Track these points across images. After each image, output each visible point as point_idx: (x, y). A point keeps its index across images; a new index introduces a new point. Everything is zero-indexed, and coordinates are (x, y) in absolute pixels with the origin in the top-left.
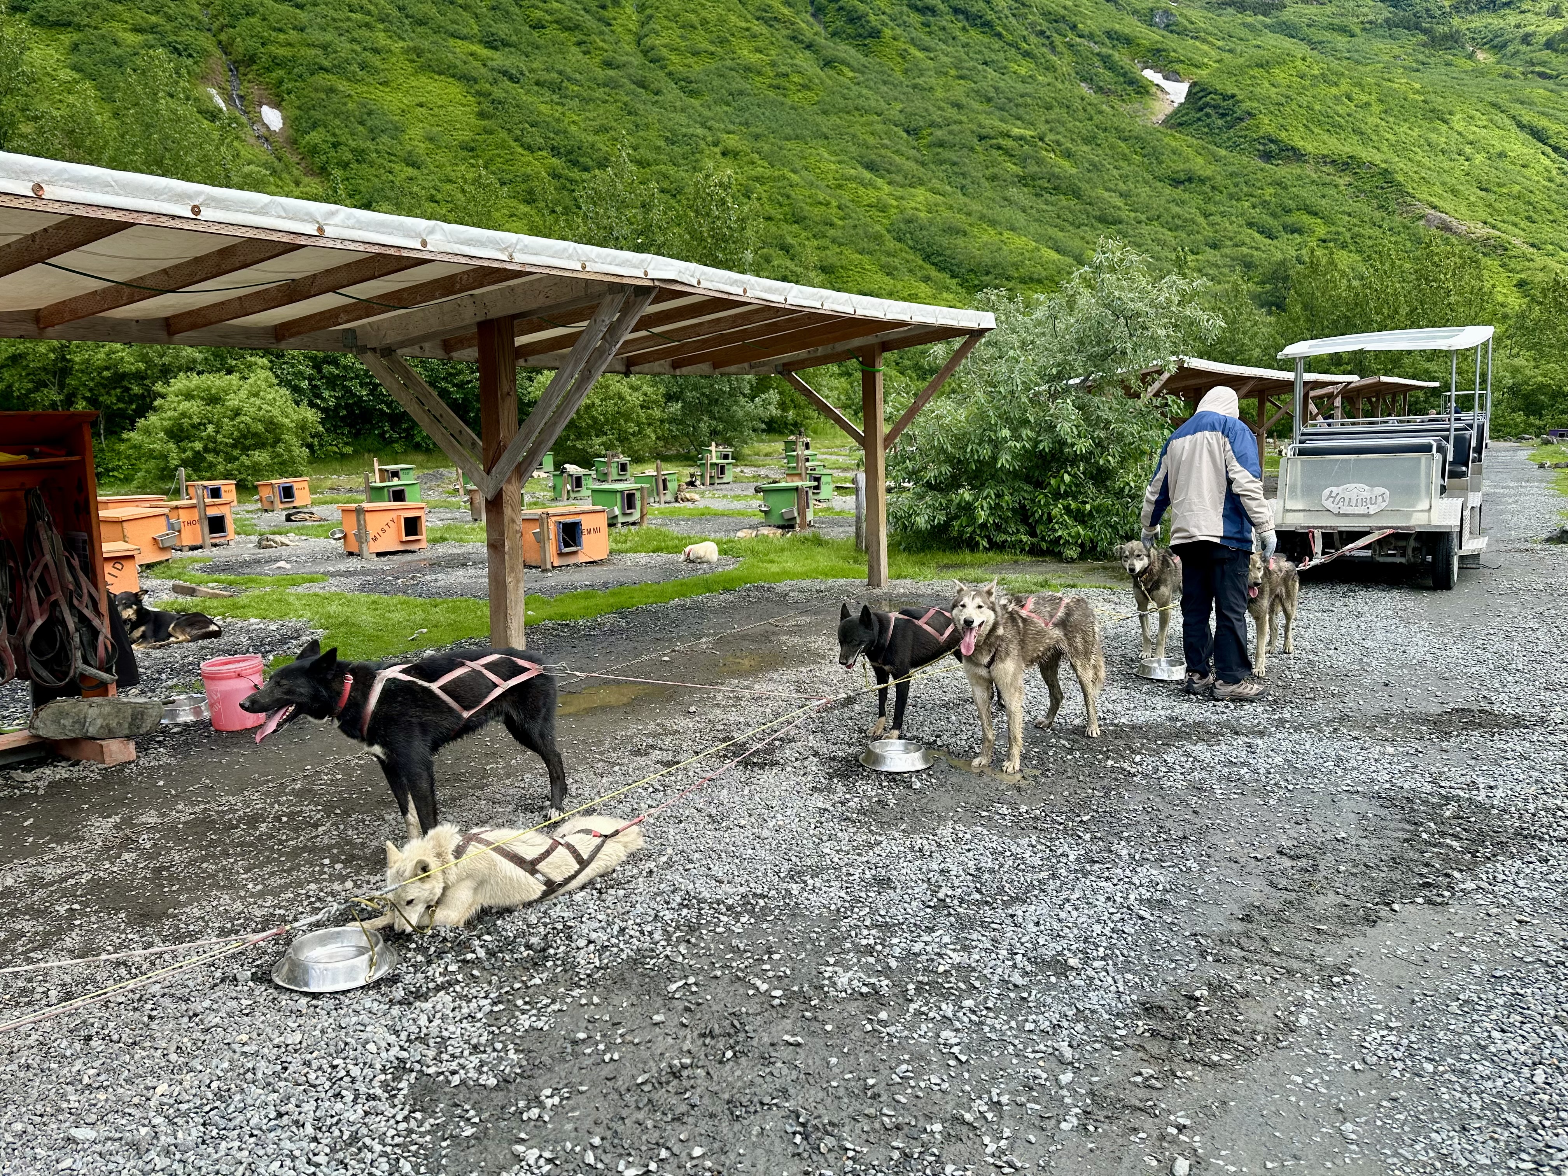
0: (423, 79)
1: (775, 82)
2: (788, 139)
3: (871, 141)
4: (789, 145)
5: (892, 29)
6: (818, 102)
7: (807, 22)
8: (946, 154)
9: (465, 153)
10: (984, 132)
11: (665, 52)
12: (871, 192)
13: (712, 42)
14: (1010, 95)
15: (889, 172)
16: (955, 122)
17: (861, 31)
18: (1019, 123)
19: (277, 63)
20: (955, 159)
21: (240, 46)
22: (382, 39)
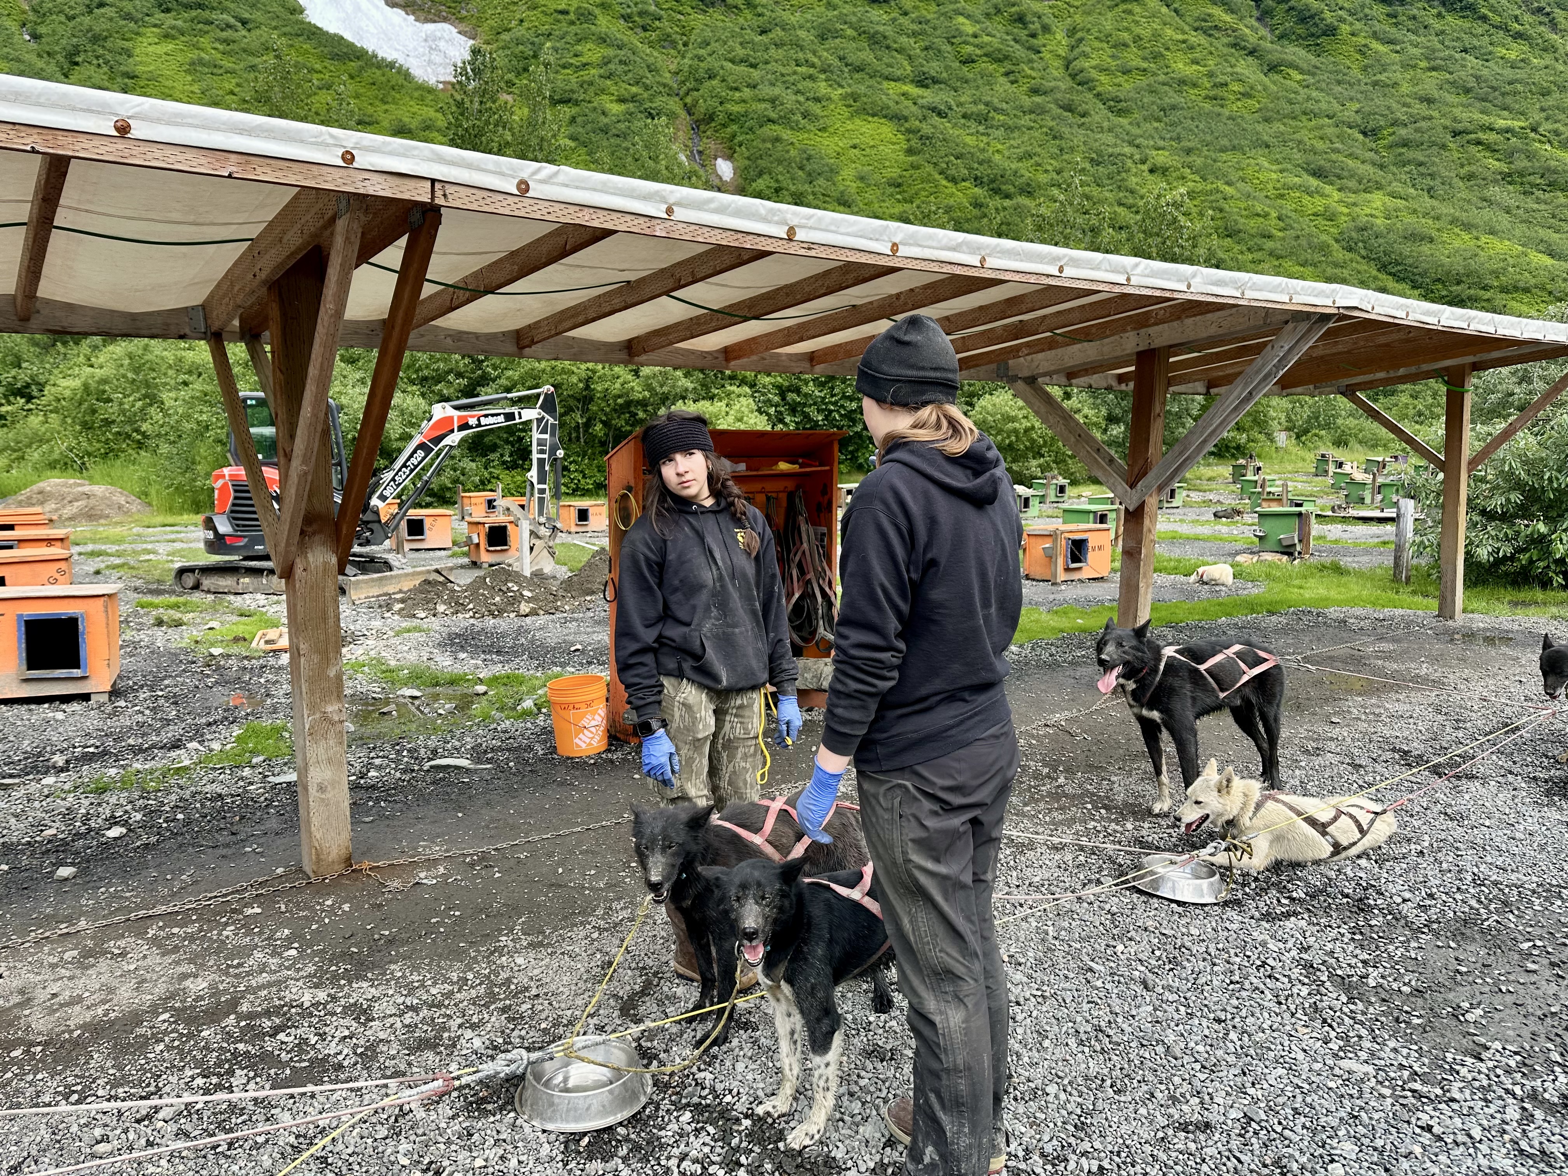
0: (858, 121)
1: (1211, 93)
2: (1223, 150)
3: (1320, 145)
4: (1224, 156)
5: (1351, 24)
6: (1260, 109)
7: (1251, 28)
8: (1410, 154)
9: (892, 189)
10: (1459, 127)
11: (1094, 74)
12: (1318, 200)
13: (1144, 59)
14: (1494, 83)
15: (1340, 177)
16: (1424, 119)
17: (1313, 30)
18: (1506, 113)
19: (732, 119)
20: (1422, 159)
21: (702, 108)
22: (823, 88)
